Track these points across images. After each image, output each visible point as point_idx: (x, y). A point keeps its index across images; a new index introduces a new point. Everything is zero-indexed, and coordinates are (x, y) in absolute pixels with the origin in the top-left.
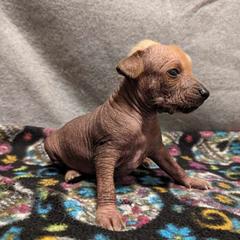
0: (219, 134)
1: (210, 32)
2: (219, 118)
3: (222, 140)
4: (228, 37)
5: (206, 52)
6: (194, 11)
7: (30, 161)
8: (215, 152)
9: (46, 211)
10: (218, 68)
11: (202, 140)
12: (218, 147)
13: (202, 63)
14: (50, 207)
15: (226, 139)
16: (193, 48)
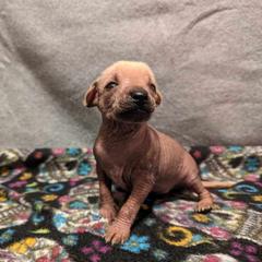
0: (232, 149)
1: (210, 46)
2: (230, 132)
3: (235, 156)
4: (230, 49)
5: (207, 66)
6: (190, 27)
7: (42, 178)
8: (226, 169)
9: (39, 220)
10: (222, 81)
11: (212, 156)
12: (230, 163)
13: (203, 77)
14: (42, 218)
15: (241, 155)
16: (191, 64)
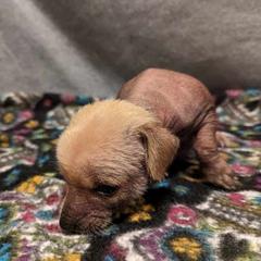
8: (242, 113)
11: (227, 100)
12: (247, 107)
13: (224, 10)
